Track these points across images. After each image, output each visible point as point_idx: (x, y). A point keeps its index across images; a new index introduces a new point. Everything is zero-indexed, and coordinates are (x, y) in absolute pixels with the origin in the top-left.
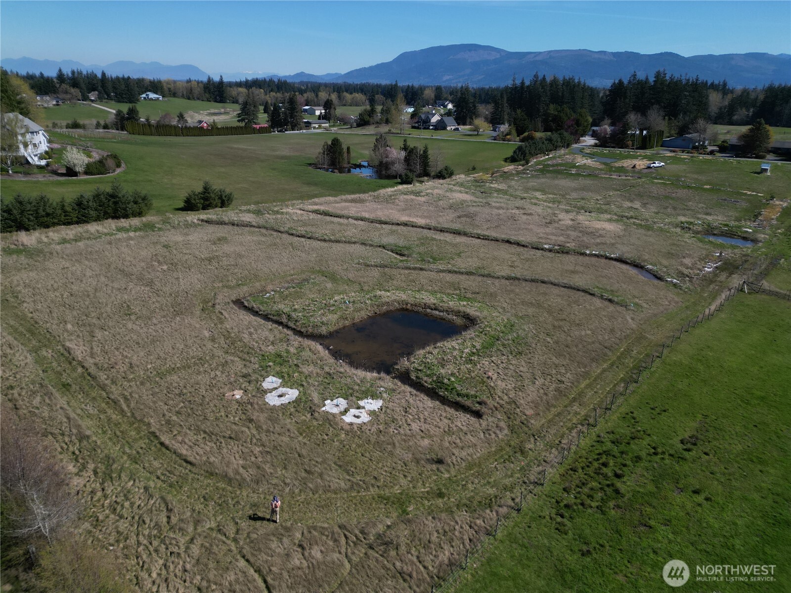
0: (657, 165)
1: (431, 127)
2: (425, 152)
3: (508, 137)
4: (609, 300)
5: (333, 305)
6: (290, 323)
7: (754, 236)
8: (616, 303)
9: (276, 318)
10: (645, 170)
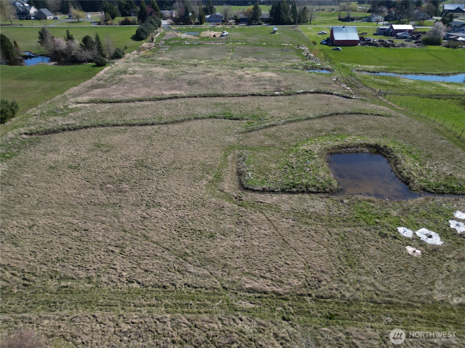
0: (225, 33)
1: (32, 18)
2: (97, 38)
3: (109, 22)
4: (378, 115)
5: (303, 167)
6: (310, 189)
7: (325, 67)
8: (384, 116)
9: (294, 190)
10: (223, 38)
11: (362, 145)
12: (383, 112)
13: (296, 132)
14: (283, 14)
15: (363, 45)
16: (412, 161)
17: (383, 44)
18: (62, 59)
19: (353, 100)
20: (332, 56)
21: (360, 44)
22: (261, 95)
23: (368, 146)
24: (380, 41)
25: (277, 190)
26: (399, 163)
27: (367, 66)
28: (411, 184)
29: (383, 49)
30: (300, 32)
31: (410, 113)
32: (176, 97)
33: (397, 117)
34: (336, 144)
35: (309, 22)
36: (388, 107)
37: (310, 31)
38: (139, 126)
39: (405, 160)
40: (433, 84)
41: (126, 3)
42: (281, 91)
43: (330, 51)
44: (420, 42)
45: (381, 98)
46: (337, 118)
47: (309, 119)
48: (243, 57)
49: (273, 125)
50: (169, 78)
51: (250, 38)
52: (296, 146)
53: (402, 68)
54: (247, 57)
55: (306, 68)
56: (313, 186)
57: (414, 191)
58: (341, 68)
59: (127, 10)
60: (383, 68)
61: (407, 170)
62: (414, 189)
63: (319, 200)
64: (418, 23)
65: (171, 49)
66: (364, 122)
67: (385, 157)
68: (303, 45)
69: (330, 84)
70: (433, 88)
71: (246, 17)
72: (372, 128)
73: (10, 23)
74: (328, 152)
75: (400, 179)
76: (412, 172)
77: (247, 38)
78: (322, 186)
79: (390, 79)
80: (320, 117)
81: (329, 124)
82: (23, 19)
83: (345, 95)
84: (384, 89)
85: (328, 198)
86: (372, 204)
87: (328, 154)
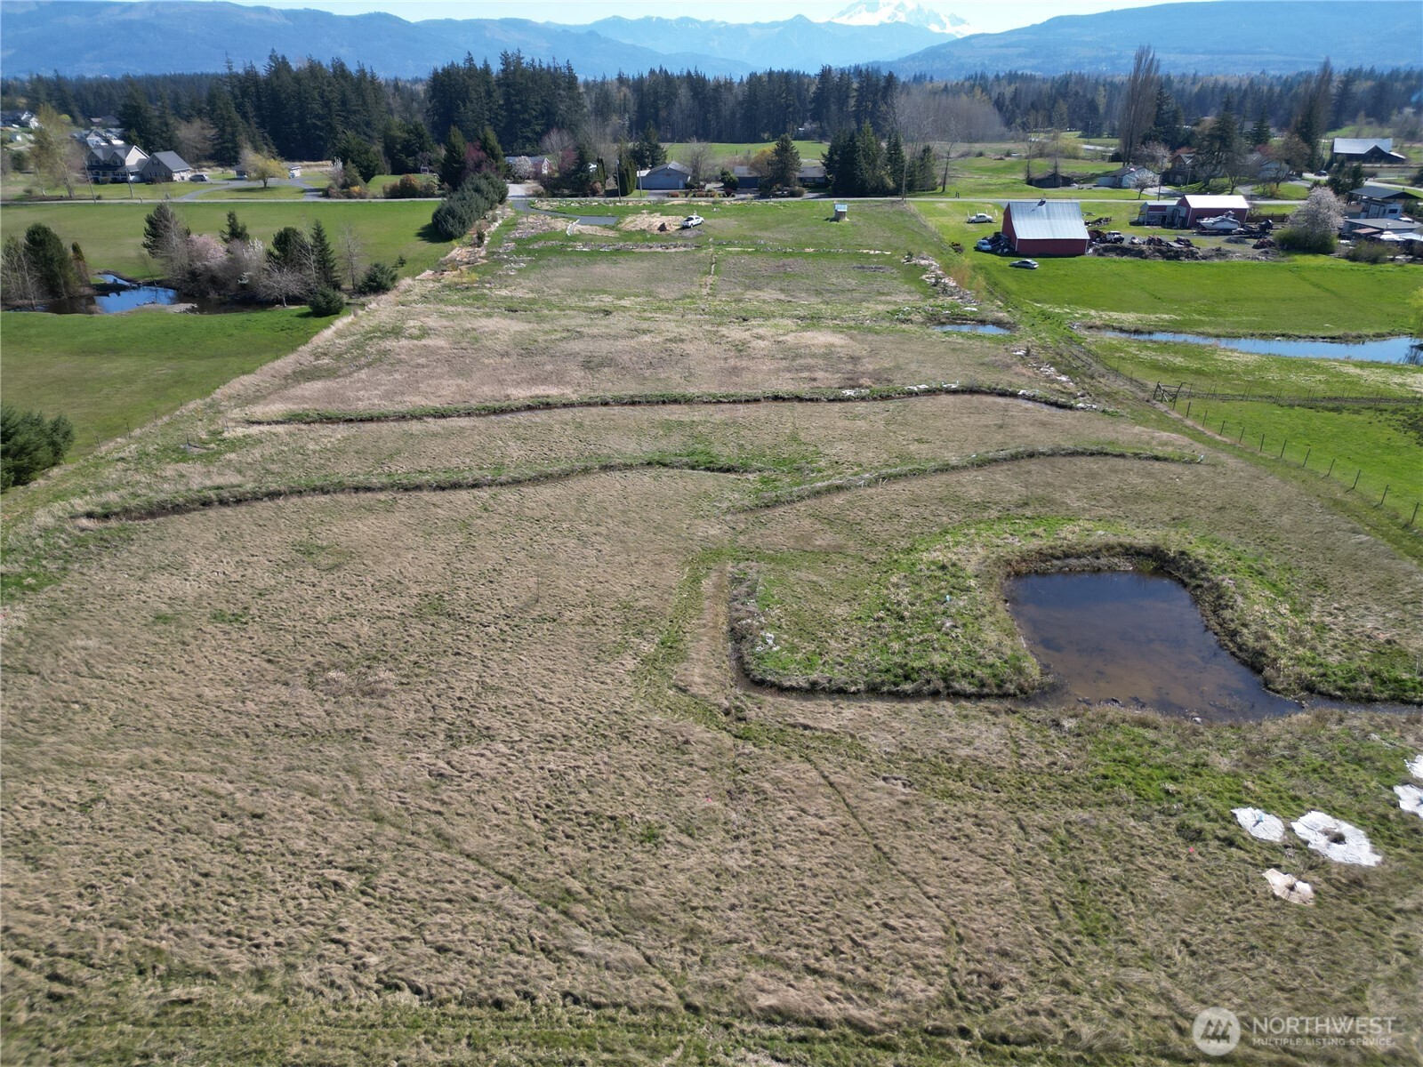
0: (694, 222)
1: (131, 178)
2: (319, 236)
3: (356, 189)
4: (1157, 458)
5: (934, 614)
6: (957, 686)
7: (990, 316)
8: (1173, 461)
9: (908, 687)
10: (687, 233)
11: (1112, 548)
12: (1170, 449)
13: (910, 508)
14: (864, 165)
15: (1100, 255)
16: (1267, 598)
17: (1159, 251)
18: (213, 295)
19: (1078, 413)
20: (1009, 283)
21: (1091, 251)
22: (800, 399)
23: (1131, 552)
24: (1151, 241)
25: (853, 689)
26: (1227, 606)
27: (1115, 315)
28: (1268, 672)
29: (1160, 264)
30: (913, 215)
31: (1252, 454)
32: (548, 406)
33: (1214, 465)
34: (1031, 546)
35: (940, 189)
36: (1185, 434)
37: (942, 213)
38: (435, 490)
39: (1244, 596)
40: (1317, 367)
41: (405, 135)
42: (860, 386)
43: (1004, 271)
44: (1271, 244)
45: (1162, 407)
46: (1032, 465)
47: (946, 469)
48: (747, 288)
49: (839, 488)
50: (527, 350)
51: (766, 234)
52: (909, 551)
53: (1221, 320)
54: (759, 289)
55: (934, 319)
56: (964, 676)
57: (1278, 692)
58: (1038, 320)
59: (407, 156)
60: (1162, 320)
61: (1254, 627)
62: (1280, 688)
63: (986, 720)
64: (1261, 190)
65: (533, 266)
66: (1114, 481)
67: (1185, 585)
68: (925, 254)
69: (1008, 367)
70: (1319, 377)
71: (755, 174)
72: (1138, 496)
73: (65, 193)
74: (1009, 569)
75: (1233, 654)
76: (1271, 633)
77: (759, 234)
78: (995, 676)
79: (1187, 351)
80: (981, 464)
81: (1008, 484)
82: (104, 182)
83: (1053, 398)
84: (1168, 382)
85: (1014, 712)
86: (1151, 734)
87: (1009, 575)
